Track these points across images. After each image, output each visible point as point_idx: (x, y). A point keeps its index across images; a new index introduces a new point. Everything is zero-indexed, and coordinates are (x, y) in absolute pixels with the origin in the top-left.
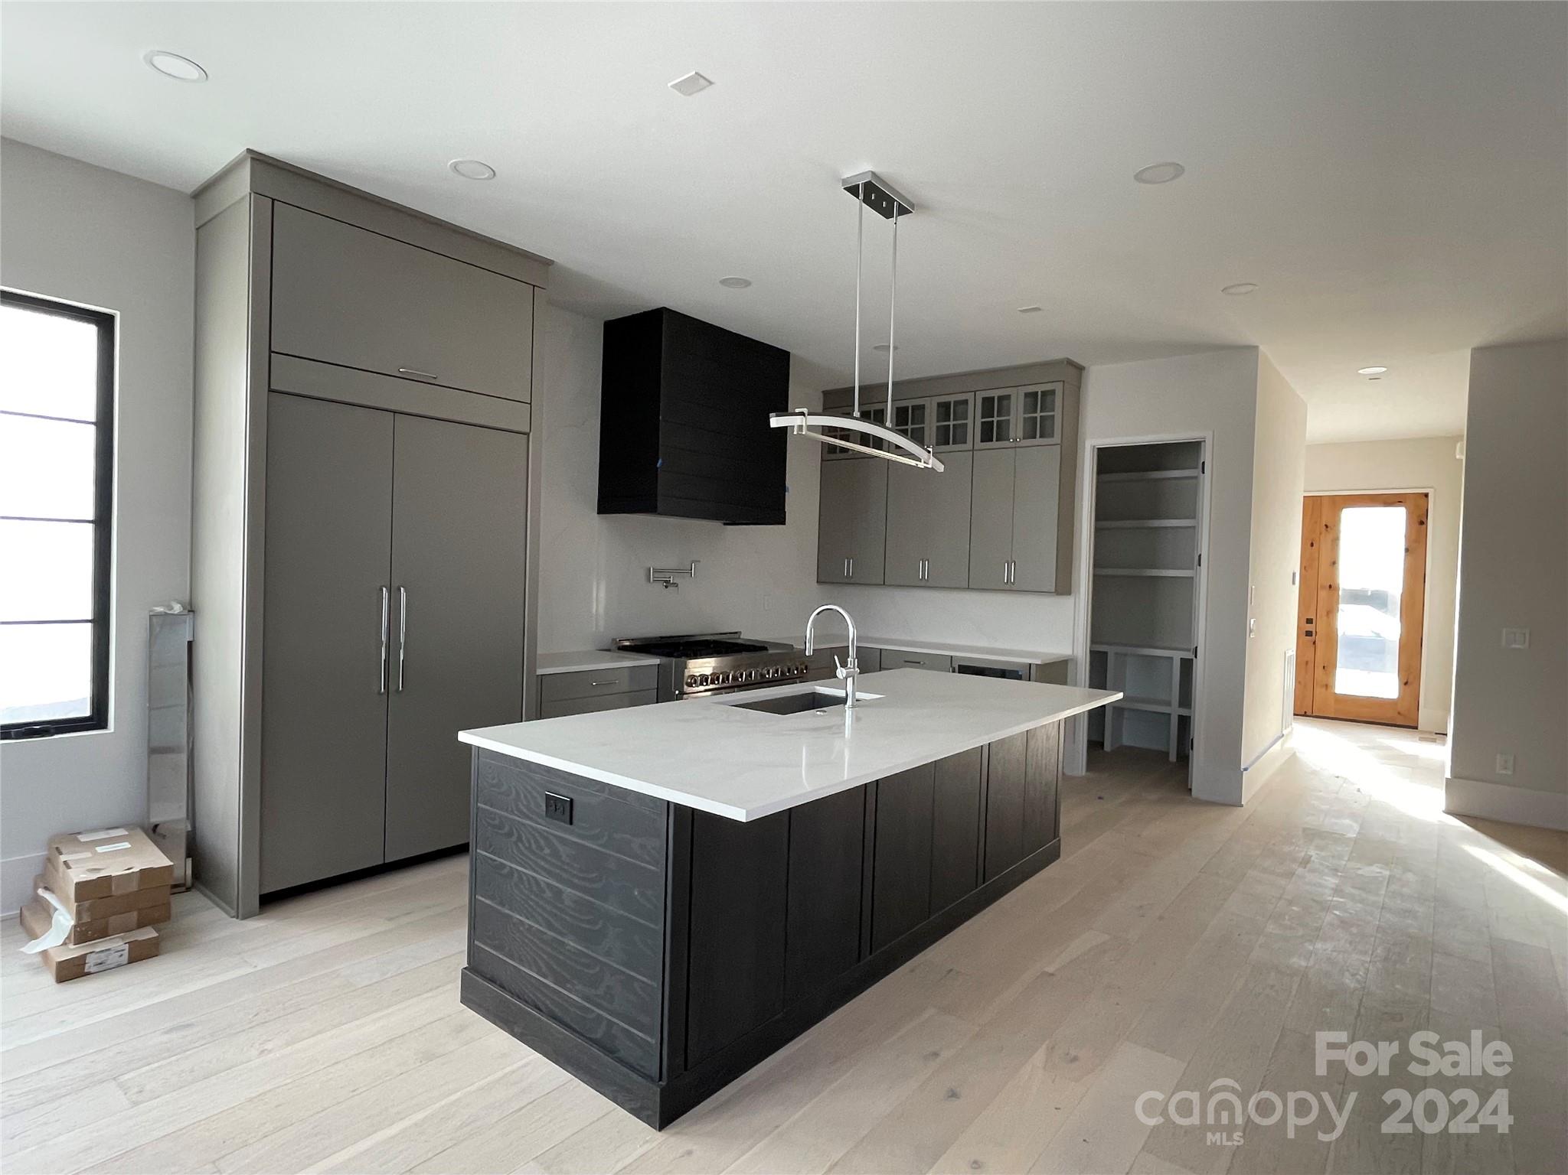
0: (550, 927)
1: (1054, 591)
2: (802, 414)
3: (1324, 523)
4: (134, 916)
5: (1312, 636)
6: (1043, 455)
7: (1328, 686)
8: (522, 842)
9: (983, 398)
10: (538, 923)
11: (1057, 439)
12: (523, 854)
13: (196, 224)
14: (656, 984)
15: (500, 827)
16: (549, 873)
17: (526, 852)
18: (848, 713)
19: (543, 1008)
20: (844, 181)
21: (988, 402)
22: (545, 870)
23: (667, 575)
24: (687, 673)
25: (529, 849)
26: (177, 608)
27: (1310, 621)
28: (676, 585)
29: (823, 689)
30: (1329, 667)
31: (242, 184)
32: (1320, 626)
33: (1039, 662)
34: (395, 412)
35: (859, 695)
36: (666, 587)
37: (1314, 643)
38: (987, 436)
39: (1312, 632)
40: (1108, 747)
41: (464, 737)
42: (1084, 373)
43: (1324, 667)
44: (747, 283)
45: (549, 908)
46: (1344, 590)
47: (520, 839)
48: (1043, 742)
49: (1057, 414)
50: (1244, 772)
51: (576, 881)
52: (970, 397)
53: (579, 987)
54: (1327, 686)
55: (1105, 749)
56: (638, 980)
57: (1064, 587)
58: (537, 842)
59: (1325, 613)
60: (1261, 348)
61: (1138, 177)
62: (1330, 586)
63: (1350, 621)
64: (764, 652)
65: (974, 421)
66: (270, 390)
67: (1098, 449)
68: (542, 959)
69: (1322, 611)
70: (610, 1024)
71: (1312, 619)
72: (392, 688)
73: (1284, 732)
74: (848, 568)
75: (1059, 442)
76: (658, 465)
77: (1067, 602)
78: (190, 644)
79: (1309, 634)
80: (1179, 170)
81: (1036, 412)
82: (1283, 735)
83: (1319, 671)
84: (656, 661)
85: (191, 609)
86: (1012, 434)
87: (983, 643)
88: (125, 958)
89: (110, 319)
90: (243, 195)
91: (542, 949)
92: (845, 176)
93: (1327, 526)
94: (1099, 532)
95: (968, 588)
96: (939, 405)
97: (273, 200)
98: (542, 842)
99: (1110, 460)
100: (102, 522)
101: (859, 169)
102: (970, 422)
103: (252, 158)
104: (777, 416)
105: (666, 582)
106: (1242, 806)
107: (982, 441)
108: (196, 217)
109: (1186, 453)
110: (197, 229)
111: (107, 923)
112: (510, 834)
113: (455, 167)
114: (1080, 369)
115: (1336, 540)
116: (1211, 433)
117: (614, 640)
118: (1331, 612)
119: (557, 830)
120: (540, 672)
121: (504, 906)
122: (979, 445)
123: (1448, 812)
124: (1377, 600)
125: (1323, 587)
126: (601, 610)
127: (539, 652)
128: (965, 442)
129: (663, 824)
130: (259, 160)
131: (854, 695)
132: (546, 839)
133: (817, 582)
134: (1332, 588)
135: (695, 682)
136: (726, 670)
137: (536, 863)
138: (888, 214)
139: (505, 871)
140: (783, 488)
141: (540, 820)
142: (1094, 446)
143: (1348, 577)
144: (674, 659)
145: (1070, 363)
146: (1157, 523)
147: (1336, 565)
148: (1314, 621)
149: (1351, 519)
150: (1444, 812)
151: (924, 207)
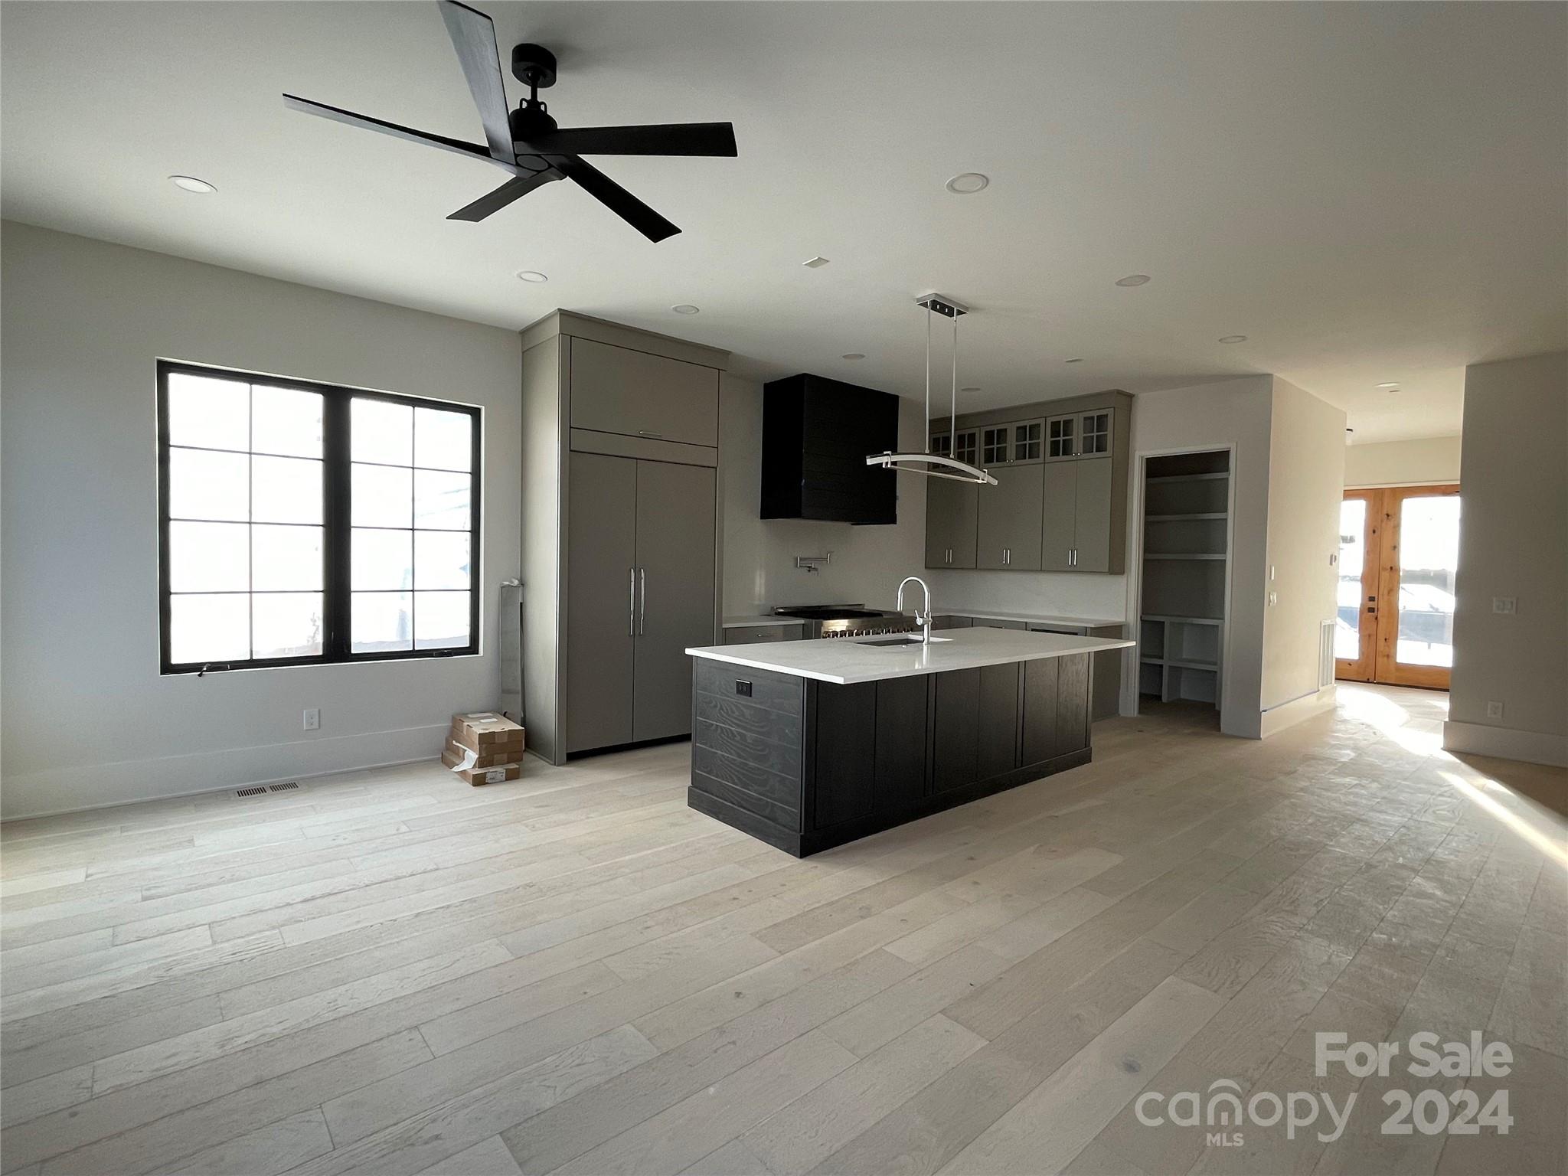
0: (739, 756)
1: (1107, 570)
2: (888, 455)
3: (1385, 513)
4: (505, 756)
5: (1374, 612)
6: (1099, 465)
7: (1390, 655)
8: (723, 710)
9: (1052, 422)
10: (731, 754)
11: (1109, 453)
12: (723, 716)
13: (522, 349)
14: (798, 780)
15: (710, 702)
16: (738, 726)
17: (725, 715)
18: (925, 648)
19: (735, 802)
20: (918, 300)
21: (1055, 426)
22: (735, 724)
23: (810, 562)
24: (823, 630)
25: (727, 713)
26: (516, 582)
27: (1372, 599)
28: (815, 569)
29: (912, 636)
30: (1391, 639)
31: (554, 328)
32: (1382, 605)
33: (1093, 626)
34: (637, 459)
35: (932, 639)
36: (809, 571)
37: (1376, 618)
38: (1055, 452)
39: (1374, 609)
40: (1164, 699)
41: (689, 651)
42: (1133, 399)
43: (1386, 639)
44: (863, 356)
45: (738, 745)
46: (1404, 571)
47: (721, 708)
48: (1073, 676)
49: (1109, 433)
50: (1263, 713)
51: (753, 728)
52: (1041, 421)
53: (756, 787)
54: (1388, 656)
55: (1163, 701)
56: (787, 778)
57: (1117, 567)
58: (731, 709)
59: (1386, 592)
60: (1278, 375)
61: (1119, 283)
62: (1391, 568)
63: (1412, 599)
64: (879, 618)
65: (1045, 439)
66: (570, 451)
67: (1147, 459)
68: (734, 774)
69: (1384, 590)
70: (774, 805)
71: (1374, 597)
72: (637, 633)
73: (1321, 688)
74: (949, 556)
75: (1111, 455)
76: (803, 484)
77: (1119, 581)
78: (521, 603)
79: (1371, 610)
80: (1146, 279)
81: (1093, 432)
82: (1319, 690)
83: (1381, 643)
84: (802, 621)
85: (523, 583)
86: (1074, 450)
87: (1056, 614)
88: (504, 778)
89: (479, 410)
90: (554, 334)
91: (734, 769)
92: (919, 296)
93: (1388, 515)
94: (1149, 527)
95: (1041, 570)
96: (1018, 428)
97: (571, 336)
98: (734, 709)
99: (1156, 467)
100: (475, 532)
101: (928, 292)
102: (1041, 440)
103: (560, 314)
104: (871, 457)
105: (809, 567)
106: (1260, 739)
107: (1051, 456)
108: (522, 345)
109: (1217, 461)
110: (523, 353)
111: (493, 758)
112: (716, 706)
113: (675, 309)
114: (1130, 397)
115: (1397, 527)
116: (1235, 444)
117: (772, 608)
118: (1393, 591)
119: (744, 700)
120: (724, 626)
121: (712, 748)
122: (1049, 459)
123: (1444, 749)
124: (1437, 579)
125: (1385, 569)
126: (763, 592)
127: (723, 615)
128: (1038, 457)
129: (802, 692)
130: (563, 313)
131: (928, 639)
132: (736, 706)
133: (926, 568)
134: (1394, 569)
135: (829, 636)
136: (851, 629)
137: (732, 721)
138: (950, 314)
139: (714, 727)
140: (894, 498)
141: (733, 696)
142: (1142, 457)
143: (1409, 559)
144: (814, 621)
145: (1120, 393)
146: (1207, 516)
147: (1396, 550)
148: (1376, 599)
149: (1410, 507)
150: (1442, 749)
151: (975, 309)
